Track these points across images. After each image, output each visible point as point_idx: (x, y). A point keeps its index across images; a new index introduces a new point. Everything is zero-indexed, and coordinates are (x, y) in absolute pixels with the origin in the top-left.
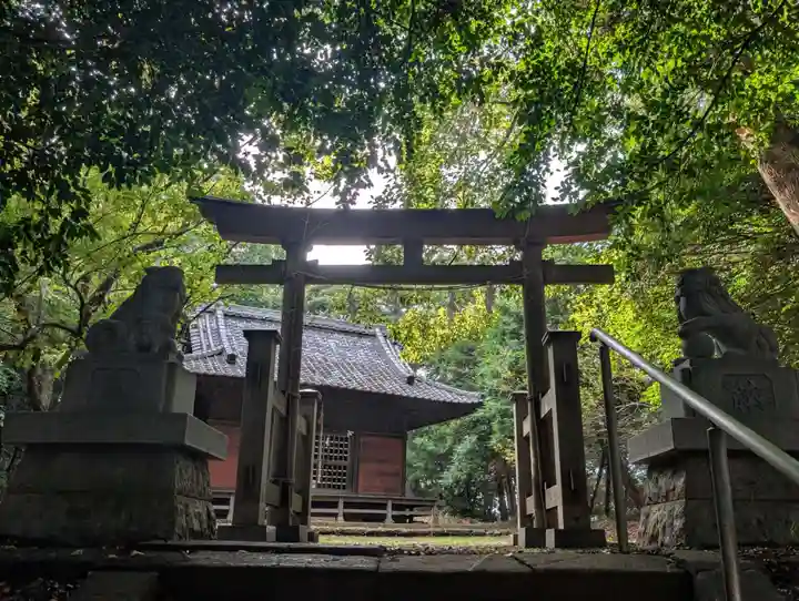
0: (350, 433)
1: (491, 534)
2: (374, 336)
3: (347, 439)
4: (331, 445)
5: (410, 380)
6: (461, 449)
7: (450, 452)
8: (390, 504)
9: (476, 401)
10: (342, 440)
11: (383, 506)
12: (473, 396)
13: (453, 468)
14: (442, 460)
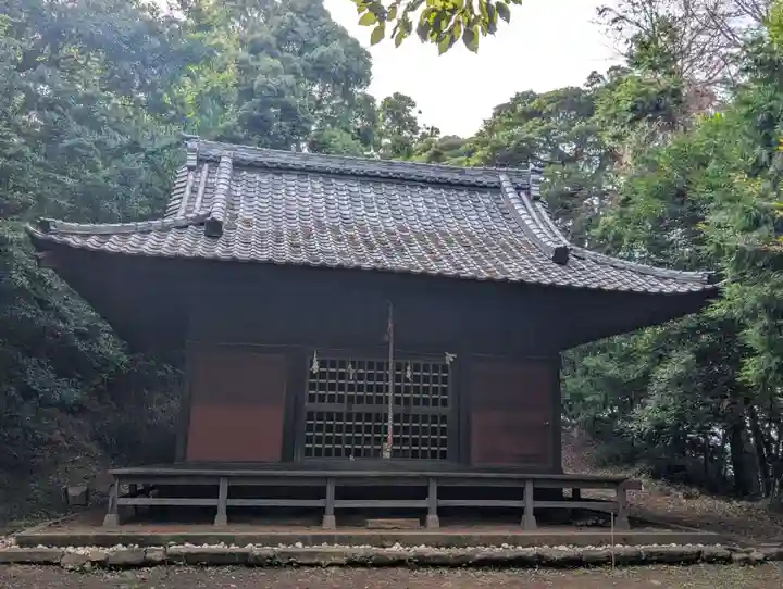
0: (450, 357)
1: (747, 561)
2: (497, 188)
3: (445, 369)
4: (416, 378)
5: (561, 257)
6: (665, 373)
7: (646, 377)
8: (529, 490)
9: (697, 288)
10: (435, 369)
11: (518, 494)
12: (692, 280)
13: (651, 404)
14: (632, 392)
